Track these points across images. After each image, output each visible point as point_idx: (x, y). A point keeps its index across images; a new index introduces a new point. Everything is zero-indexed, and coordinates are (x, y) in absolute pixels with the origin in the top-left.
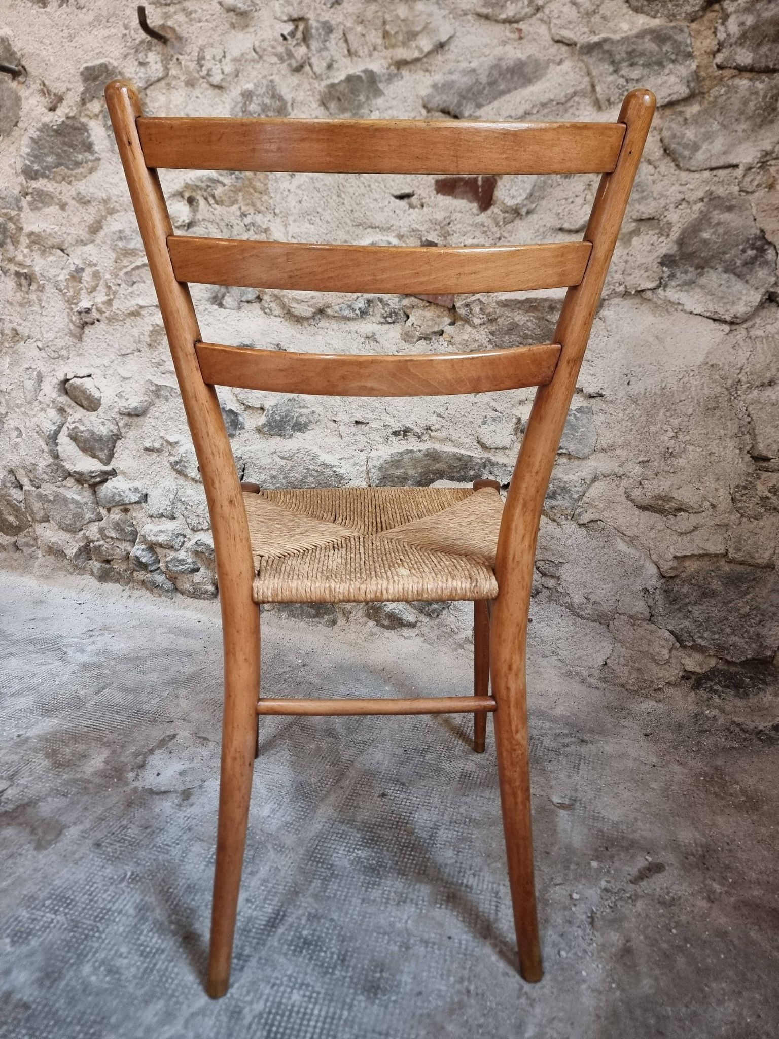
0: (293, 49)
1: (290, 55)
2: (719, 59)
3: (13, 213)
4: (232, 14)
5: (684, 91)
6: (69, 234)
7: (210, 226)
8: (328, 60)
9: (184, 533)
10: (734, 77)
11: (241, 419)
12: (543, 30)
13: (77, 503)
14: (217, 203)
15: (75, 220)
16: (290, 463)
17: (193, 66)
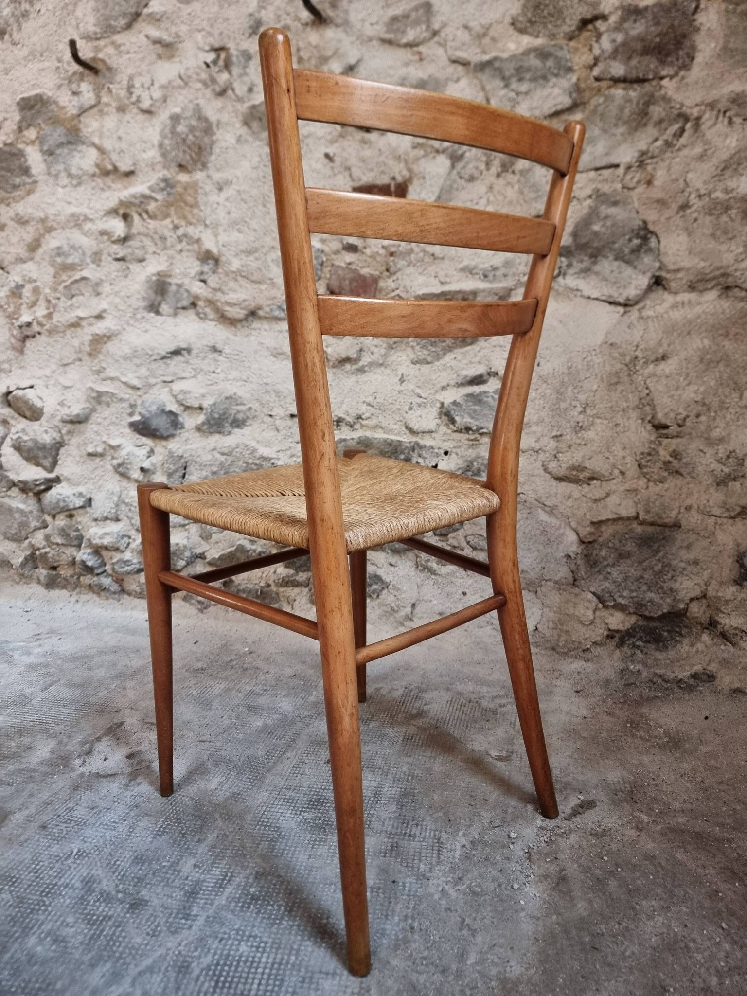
0: (216, 75)
1: (213, 81)
2: (596, 72)
4: (158, 46)
5: (567, 101)
6: (8, 253)
7: (145, 239)
8: (249, 84)
9: (129, 534)
10: (609, 87)
11: (181, 419)
12: (440, 51)
13: (22, 511)
14: (150, 217)
15: (14, 240)
16: (230, 459)
17: (123, 93)
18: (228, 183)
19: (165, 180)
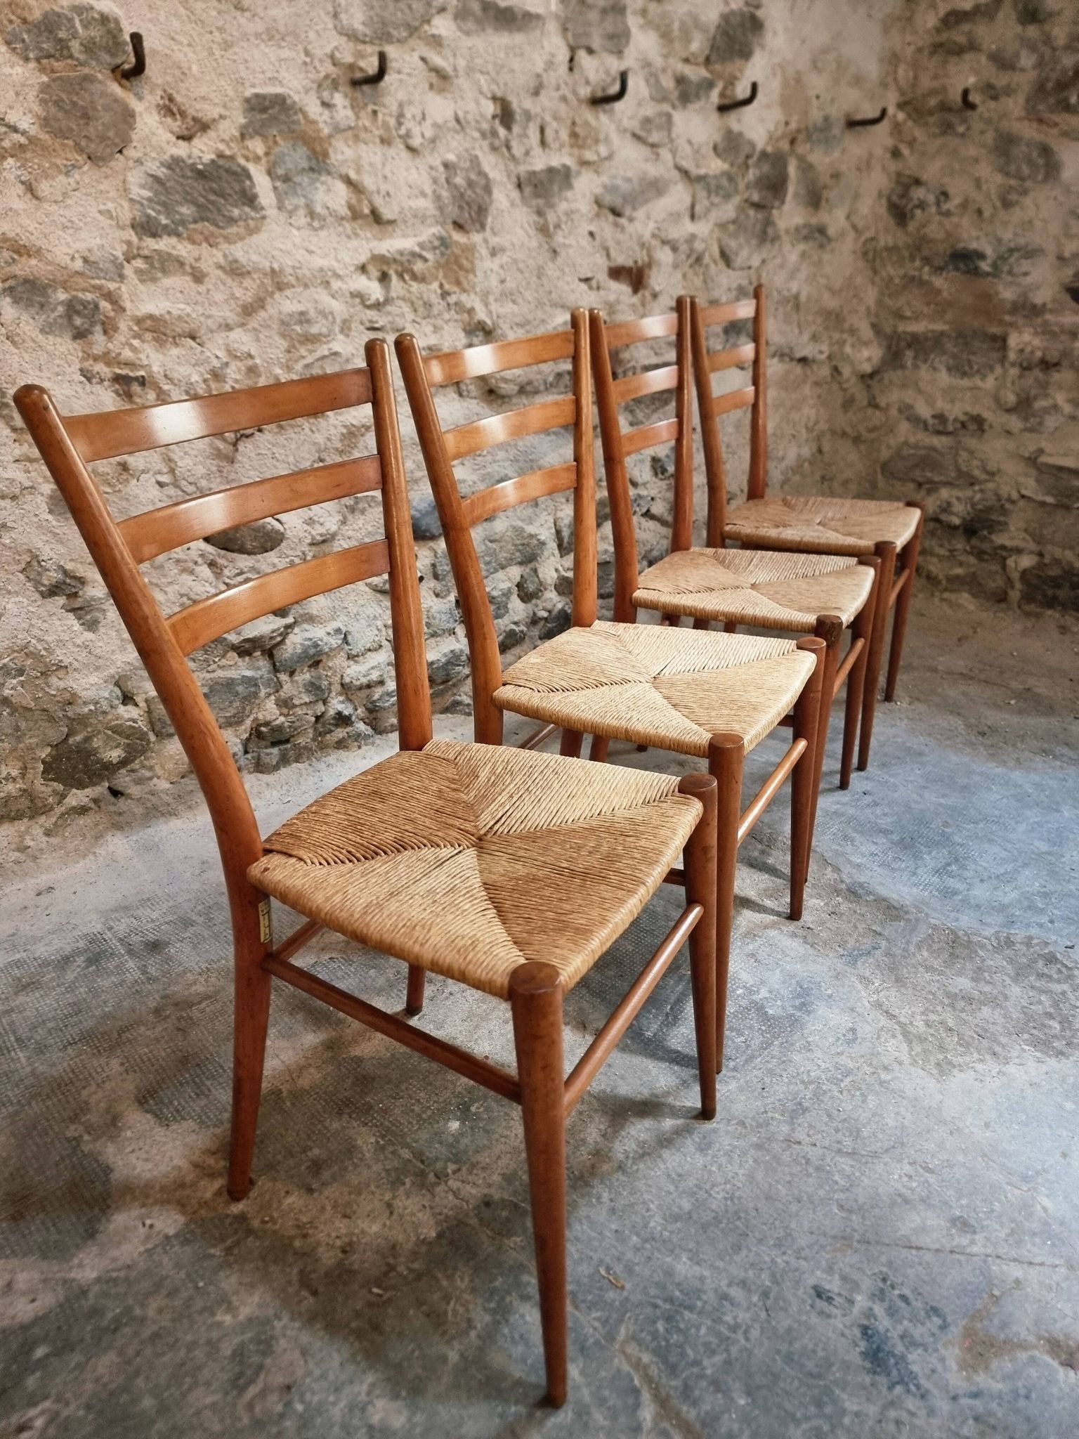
2: (747, 196)
3: (112, 286)
4: (433, 74)
6: (209, 317)
7: (403, 304)
10: (750, 209)
12: (670, 156)
13: (249, 681)
14: (413, 279)
15: (219, 297)
17: (392, 122)
18: (503, 250)
19: (442, 239)
